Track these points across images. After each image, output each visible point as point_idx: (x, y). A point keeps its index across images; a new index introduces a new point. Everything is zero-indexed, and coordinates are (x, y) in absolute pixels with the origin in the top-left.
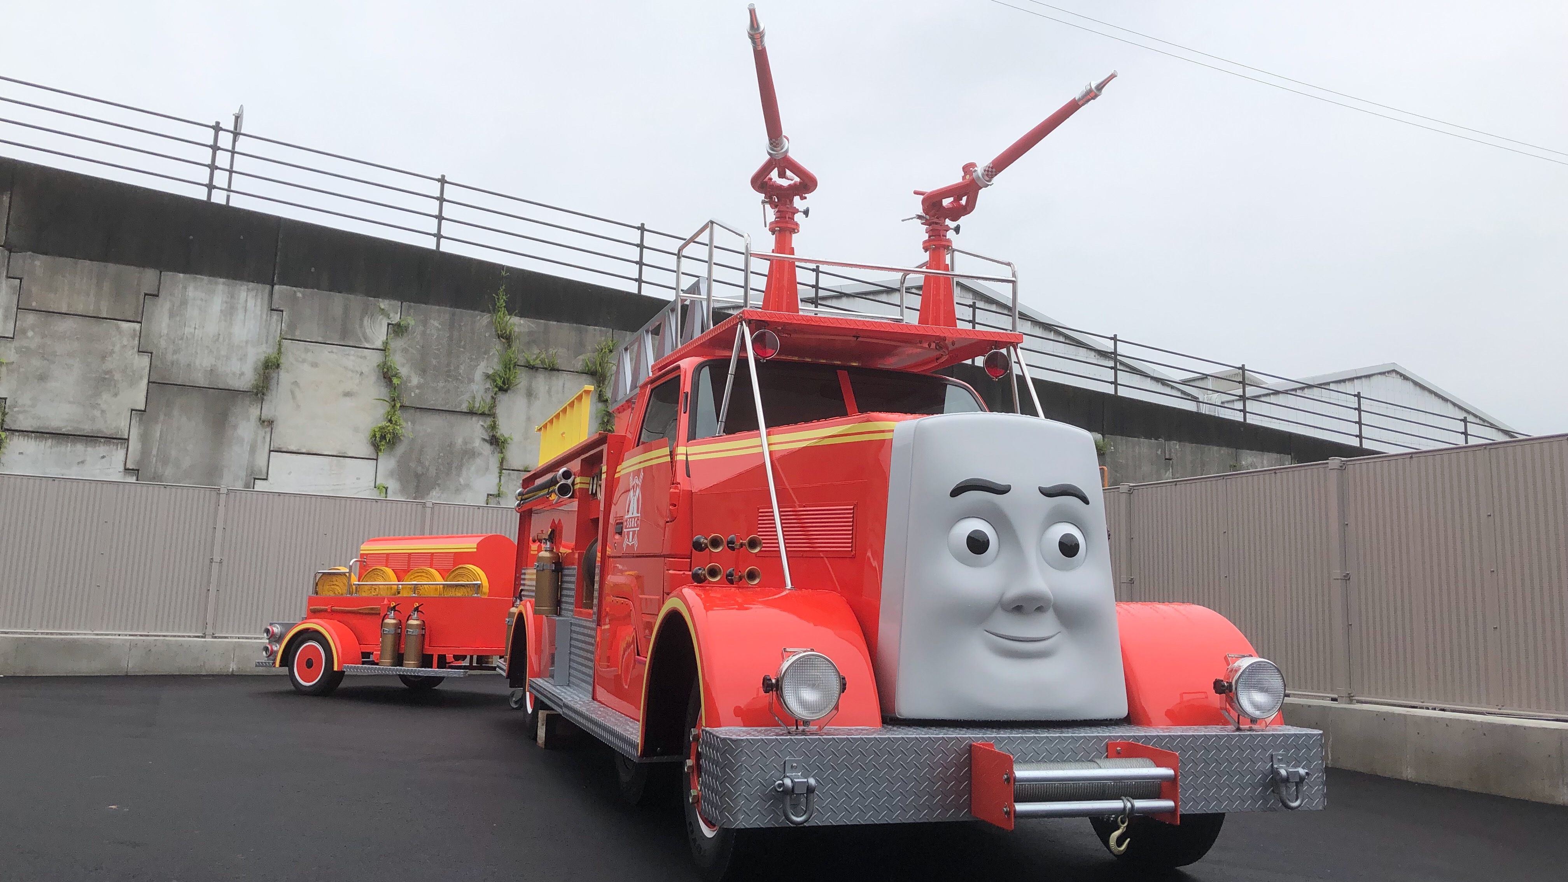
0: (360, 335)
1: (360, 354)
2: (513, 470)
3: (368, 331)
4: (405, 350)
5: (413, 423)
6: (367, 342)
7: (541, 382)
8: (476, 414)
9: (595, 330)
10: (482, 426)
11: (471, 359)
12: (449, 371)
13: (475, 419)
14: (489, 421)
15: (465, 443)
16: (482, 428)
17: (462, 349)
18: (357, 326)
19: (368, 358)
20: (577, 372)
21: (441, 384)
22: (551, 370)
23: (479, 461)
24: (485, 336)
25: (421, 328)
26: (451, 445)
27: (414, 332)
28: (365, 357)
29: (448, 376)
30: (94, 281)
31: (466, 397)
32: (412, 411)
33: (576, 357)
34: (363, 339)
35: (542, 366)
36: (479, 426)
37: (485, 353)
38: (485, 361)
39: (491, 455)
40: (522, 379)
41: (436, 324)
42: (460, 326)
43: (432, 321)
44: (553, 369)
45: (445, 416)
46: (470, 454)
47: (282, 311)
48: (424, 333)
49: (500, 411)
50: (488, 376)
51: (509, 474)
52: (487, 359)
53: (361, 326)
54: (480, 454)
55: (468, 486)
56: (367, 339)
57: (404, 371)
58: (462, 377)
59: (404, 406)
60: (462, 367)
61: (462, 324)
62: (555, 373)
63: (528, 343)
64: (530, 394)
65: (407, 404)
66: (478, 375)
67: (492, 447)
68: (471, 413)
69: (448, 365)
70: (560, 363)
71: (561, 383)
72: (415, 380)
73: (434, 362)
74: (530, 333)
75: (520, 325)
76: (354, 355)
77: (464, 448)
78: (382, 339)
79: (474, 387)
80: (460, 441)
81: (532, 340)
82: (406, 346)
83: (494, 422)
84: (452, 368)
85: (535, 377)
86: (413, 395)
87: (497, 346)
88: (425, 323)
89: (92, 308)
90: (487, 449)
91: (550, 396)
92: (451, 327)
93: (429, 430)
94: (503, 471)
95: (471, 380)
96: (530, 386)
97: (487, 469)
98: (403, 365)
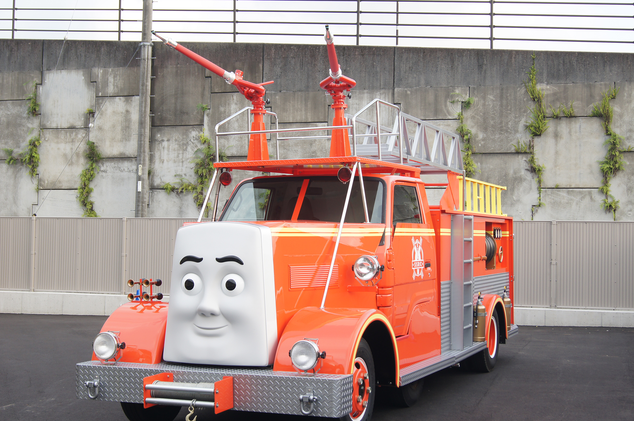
0: (446, 112)
1: (446, 124)
2: (547, 188)
3: (450, 108)
4: (473, 117)
5: (481, 164)
6: (450, 115)
7: (563, 127)
8: (521, 153)
9: (601, 84)
10: (525, 161)
11: (516, 117)
12: (502, 127)
13: (520, 156)
14: (530, 156)
15: (515, 173)
16: (525, 162)
17: (509, 112)
18: (443, 107)
19: (451, 125)
20: (589, 116)
21: (497, 136)
22: (570, 117)
23: (525, 184)
24: (524, 100)
25: (482, 102)
26: (506, 175)
27: (478, 105)
28: (449, 125)
29: (501, 130)
30: (304, 102)
31: (514, 142)
32: (480, 156)
33: (588, 106)
34: (447, 114)
35: (563, 116)
36: (523, 162)
37: (525, 112)
38: (525, 117)
39: (532, 180)
40: (550, 126)
41: (491, 97)
42: (507, 96)
43: (489, 96)
44: (571, 117)
45: (500, 156)
46: (518, 180)
47: (400, 104)
48: (484, 105)
49: (537, 150)
50: (527, 127)
51: (546, 191)
52: (526, 116)
53: (446, 106)
54: (525, 179)
55: (518, 201)
56: (449, 114)
57: (473, 131)
58: (511, 130)
59: (474, 153)
60: (510, 123)
61: (508, 95)
62: (574, 119)
63: (554, 101)
64: (556, 136)
65: (477, 151)
66: (521, 127)
67: (532, 174)
68: (518, 153)
69: (501, 123)
70: (576, 112)
71: (578, 125)
72: (481, 136)
73: (492, 122)
74: (555, 94)
75: (547, 89)
76: (442, 125)
77: (514, 176)
78: (458, 112)
79: (518, 135)
80: (511, 172)
81: (556, 98)
82: (473, 114)
83: (533, 157)
84: (504, 125)
85: (559, 124)
86: (480, 145)
87: (532, 106)
88: (484, 98)
89: (304, 117)
90: (529, 176)
91: (571, 135)
92: (501, 97)
93: (492, 167)
94: (542, 189)
95: (516, 131)
96: (556, 130)
97: (531, 189)
98: (472, 127)
